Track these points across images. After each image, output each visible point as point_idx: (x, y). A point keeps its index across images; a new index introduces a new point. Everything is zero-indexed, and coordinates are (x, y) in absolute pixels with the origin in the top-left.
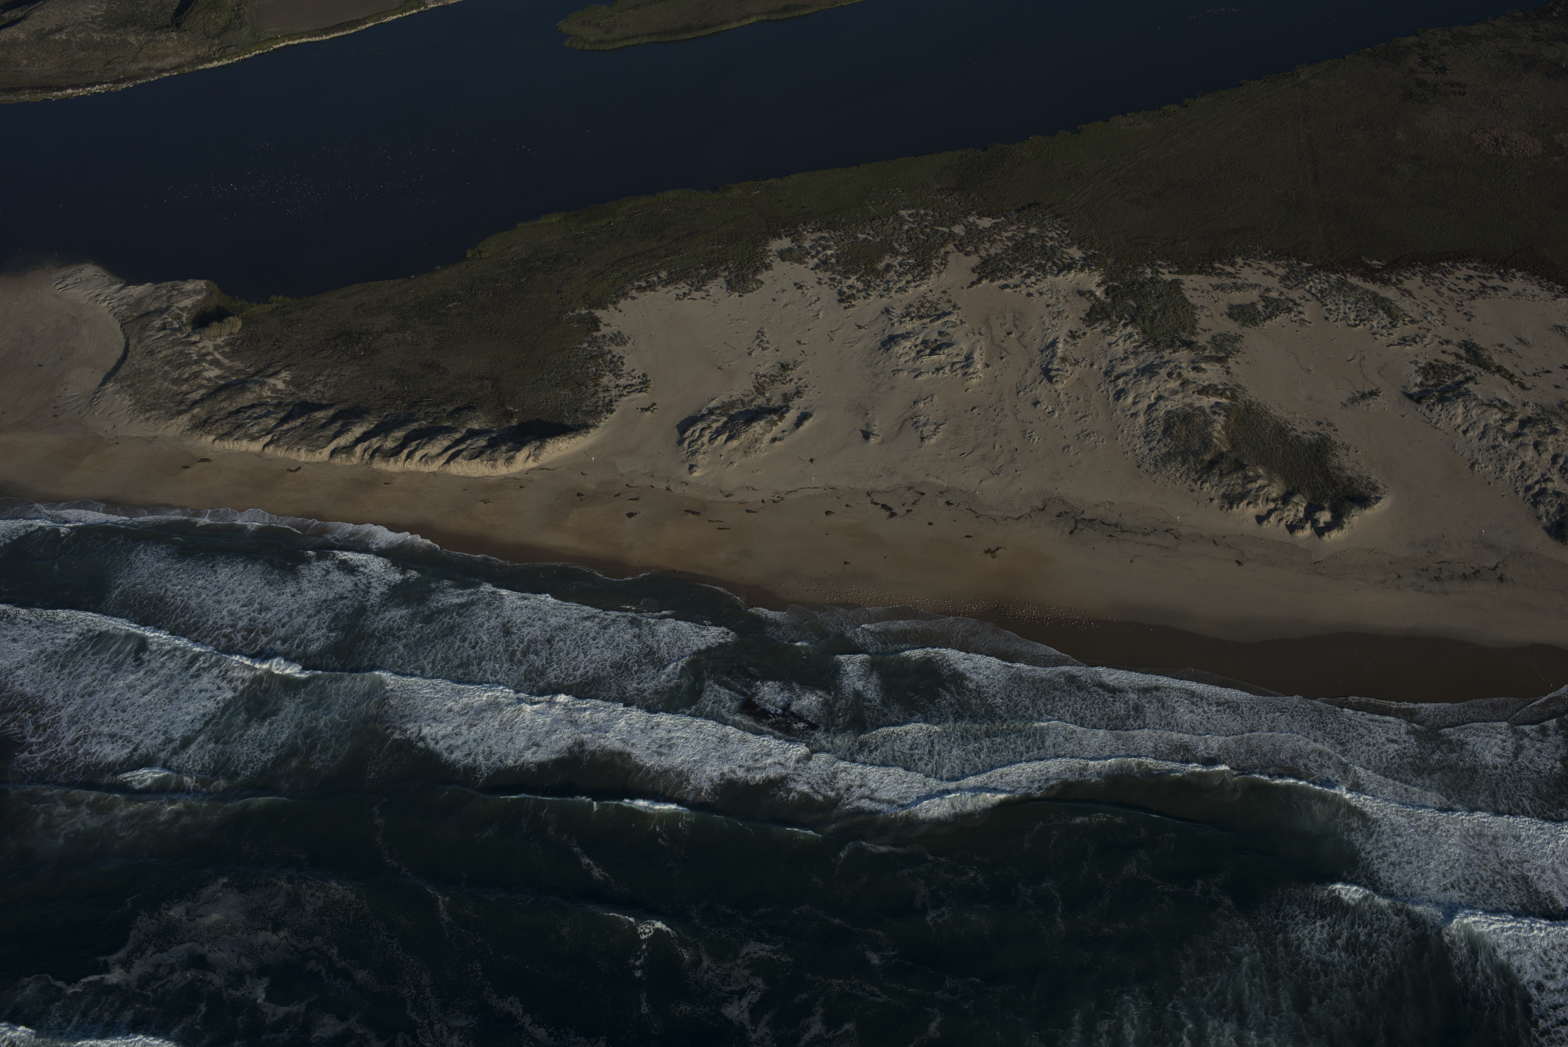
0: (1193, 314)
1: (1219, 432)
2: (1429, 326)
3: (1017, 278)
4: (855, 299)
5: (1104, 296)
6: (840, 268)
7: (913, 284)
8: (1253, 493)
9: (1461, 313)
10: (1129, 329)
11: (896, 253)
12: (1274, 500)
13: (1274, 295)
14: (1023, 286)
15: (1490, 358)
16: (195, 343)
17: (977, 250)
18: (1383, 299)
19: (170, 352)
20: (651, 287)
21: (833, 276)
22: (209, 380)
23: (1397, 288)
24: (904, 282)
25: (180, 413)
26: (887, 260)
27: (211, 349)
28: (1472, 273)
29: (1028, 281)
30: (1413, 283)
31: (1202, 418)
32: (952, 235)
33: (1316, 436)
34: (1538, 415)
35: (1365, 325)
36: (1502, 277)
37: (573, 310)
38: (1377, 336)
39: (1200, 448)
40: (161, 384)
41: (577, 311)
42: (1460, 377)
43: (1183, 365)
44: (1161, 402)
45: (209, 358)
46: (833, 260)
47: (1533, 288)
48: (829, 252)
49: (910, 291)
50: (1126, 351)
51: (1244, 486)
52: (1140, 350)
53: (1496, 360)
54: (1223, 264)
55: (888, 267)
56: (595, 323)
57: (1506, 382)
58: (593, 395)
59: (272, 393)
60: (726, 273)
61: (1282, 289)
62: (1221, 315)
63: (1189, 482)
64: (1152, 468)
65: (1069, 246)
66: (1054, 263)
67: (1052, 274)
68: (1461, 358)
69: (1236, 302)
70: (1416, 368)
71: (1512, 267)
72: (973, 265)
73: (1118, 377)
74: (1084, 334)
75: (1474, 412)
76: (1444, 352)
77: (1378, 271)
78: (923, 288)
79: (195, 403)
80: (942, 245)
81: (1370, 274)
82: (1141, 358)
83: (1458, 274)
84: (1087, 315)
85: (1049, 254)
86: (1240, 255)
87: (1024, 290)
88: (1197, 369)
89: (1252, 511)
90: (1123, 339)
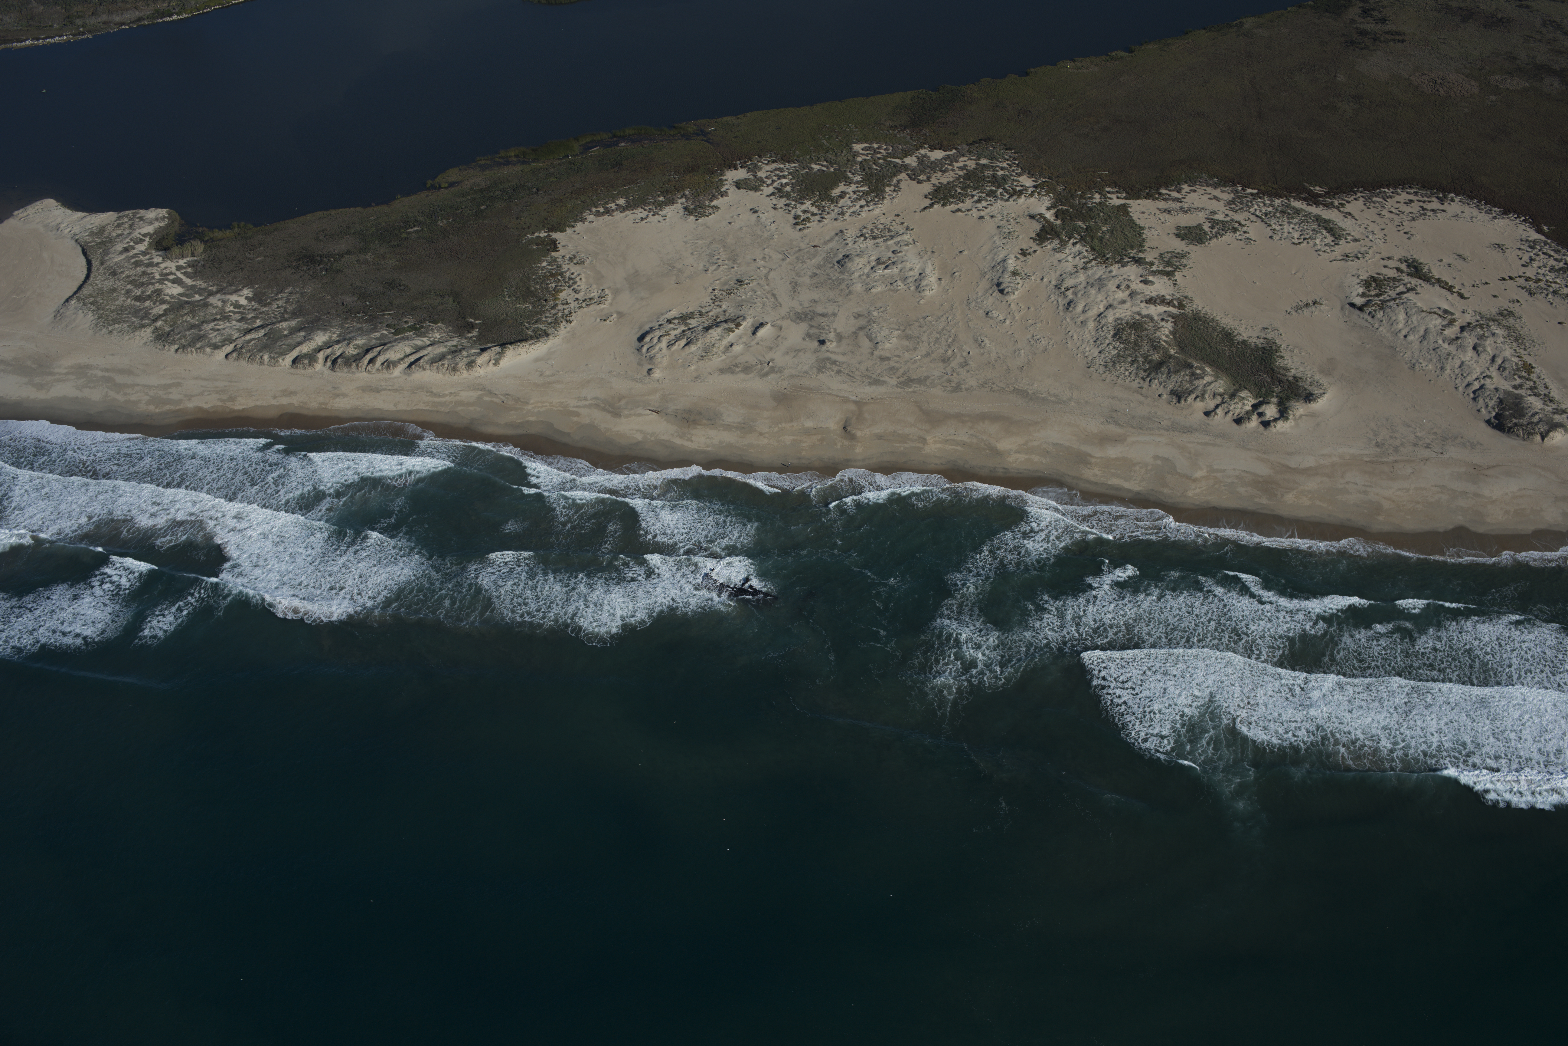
0: (1140, 234)
1: (1167, 336)
2: (1370, 244)
3: (969, 203)
4: (809, 222)
5: (1054, 218)
6: (795, 195)
7: (866, 208)
8: (1200, 388)
9: (1402, 232)
10: (1078, 246)
11: (849, 182)
12: (1221, 395)
13: (1220, 217)
14: (974, 210)
15: (1430, 272)
16: (158, 264)
17: (929, 179)
18: (1326, 221)
19: (132, 272)
20: (608, 212)
21: (788, 202)
22: (172, 297)
23: (1340, 211)
24: (858, 207)
25: (143, 326)
26: (842, 187)
27: (174, 270)
28: (1411, 197)
29: (979, 205)
30: (1355, 205)
31: (1151, 324)
32: (906, 167)
33: (1262, 340)
34: (1477, 321)
35: (1308, 243)
36: (1441, 201)
37: (533, 233)
38: (1320, 253)
39: (1148, 350)
40: (124, 301)
41: (536, 234)
42: (1402, 288)
43: (1132, 278)
44: (1110, 310)
45: (171, 277)
46: (788, 188)
47: (1470, 210)
48: (784, 181)
49: (863, 214)
50: (1075, 267)
51: (1191, 382)
52: (1090, 265)
53: (1436, 274)
54: (1170, 190)
55: (843, 195)
56: (553, 245)
57: (1445, 292)
58: (553, 308)
59: (235, 308)
60: (684, 200)
61: (1227, 212)
62: (1168, 234)
63: (1138, 380)
64: (1101, 370)
65: (1019, 175)
66: (1005, 189)
67: (1002, 199)
68: (1402, 272)
69: (1183, 224)
70: (1358, 281)
71: (1450, 192)
72: (926, 192)
73: (1067, 289)
74: (1035, 251)
75: (1414, 318)
76: (1385, 267)
77: (1321, 196)
78: (877, 211)
79: (158, 318)
80: (895, 175)
81: (1313, 199)
82: (1090, 272)
83: (1397, 198)
84: (1037, 235)
85: (999, 182)
86: (1186, 182)
87: (975, 213)
88: (1146, 282)
89: (1200, 406)
90: (1072, 255)
